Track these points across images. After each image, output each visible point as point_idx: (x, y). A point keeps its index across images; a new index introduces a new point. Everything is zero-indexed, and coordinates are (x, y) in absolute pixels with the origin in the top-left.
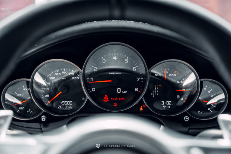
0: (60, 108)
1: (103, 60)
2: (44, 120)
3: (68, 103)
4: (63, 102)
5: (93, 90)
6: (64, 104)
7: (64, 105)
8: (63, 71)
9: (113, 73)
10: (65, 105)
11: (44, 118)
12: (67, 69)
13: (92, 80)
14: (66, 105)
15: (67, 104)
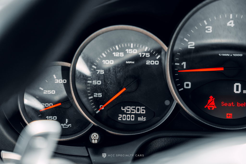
0: (122, 118)
1: (207, 27)
2: (96, 142)
3: (138, 110)
4: (128, 108)
5: (185, 87)
6: (129, 111)
7: (129, 114)
8: (130, 48)
9: (226, 54)
10: (131, 114)
11: (95, 138)
12: (136, 45)
13: (185, 67)
14: (133, 114)
15: (136, 112)
